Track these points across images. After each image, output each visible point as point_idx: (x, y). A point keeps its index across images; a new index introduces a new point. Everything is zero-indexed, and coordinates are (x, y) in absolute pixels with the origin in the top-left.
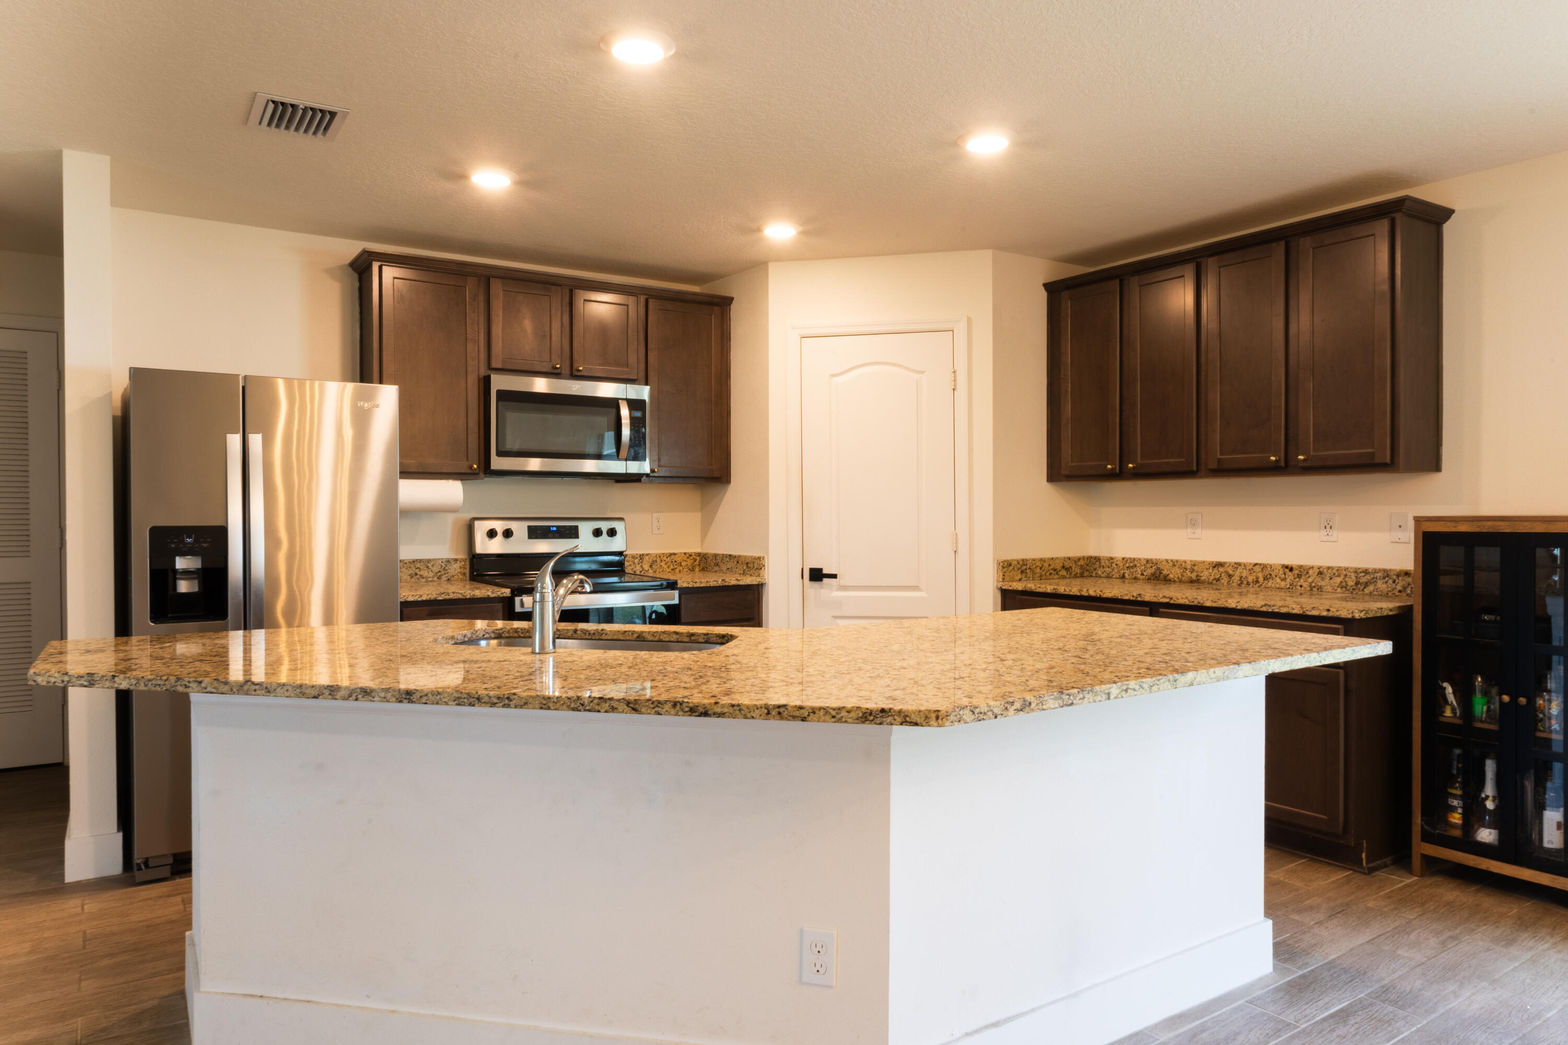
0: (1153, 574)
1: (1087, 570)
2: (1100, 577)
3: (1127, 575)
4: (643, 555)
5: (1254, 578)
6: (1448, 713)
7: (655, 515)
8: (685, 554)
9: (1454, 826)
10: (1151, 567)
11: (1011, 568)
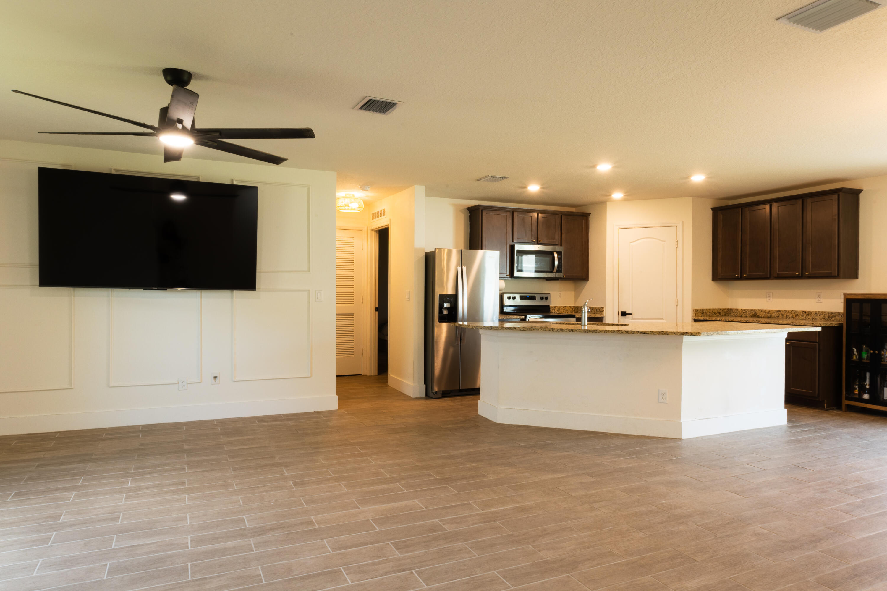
0: (753, 315)
1: (727, 314)
2: (733, 316)
3: (743, 316)
4: (555, 307)
5: (792, 316)
6: (854, 357)
7: (559, 292)
8: (569, 306)
9: (856, 394)
10: (753, 312)
11: (698, 312)
